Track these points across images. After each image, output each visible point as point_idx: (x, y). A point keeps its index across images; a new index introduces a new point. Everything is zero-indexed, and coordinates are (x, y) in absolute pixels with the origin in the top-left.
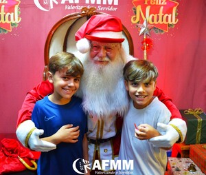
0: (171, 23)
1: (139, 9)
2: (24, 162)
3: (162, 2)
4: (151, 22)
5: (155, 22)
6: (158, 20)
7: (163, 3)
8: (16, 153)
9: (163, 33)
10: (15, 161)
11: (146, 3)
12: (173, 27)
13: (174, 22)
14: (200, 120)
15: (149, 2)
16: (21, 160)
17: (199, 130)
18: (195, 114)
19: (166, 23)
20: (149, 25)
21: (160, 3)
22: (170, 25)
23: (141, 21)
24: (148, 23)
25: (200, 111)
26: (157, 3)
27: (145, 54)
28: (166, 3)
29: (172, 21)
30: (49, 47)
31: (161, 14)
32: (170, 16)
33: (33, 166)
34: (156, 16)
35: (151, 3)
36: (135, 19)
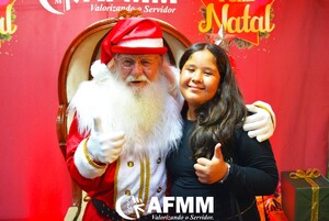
14: (315, 188)
17: (315, 205)
18: (308, 178)
25: (315, 173)
30: (66, 76)
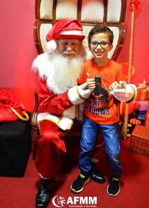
2: (16, 113)
8: (9, 104)
10: (8, 111)
16: (14, 110)
27: (133, 15)
33: (24, 117)
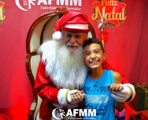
0: (121, 19)
1: (97, 9)
3: (114, 3)
4: (106, 19)
5: (110, 19)
6: (111, 17)
7: (115, 5)
9: (115, 27)
11: (102, 5)
12: (123, 22)
13: (123, 19)
15: (104, 4)
17: (146, 99)
18: (142, 87)
19: (117, 19)
20: (105, 21)
21: (113, 5)
22: (120, 21)
23: (99, 18)
24: (104, 20)
25: (146, 84)
26: (110, 5)
27: (103, 43)
28: (117, 5)
29: (122, 18)
31: (113, 12)
32: (120, 14)
34: (110, 14)
35: (106, 4)
36: (94, 16)
